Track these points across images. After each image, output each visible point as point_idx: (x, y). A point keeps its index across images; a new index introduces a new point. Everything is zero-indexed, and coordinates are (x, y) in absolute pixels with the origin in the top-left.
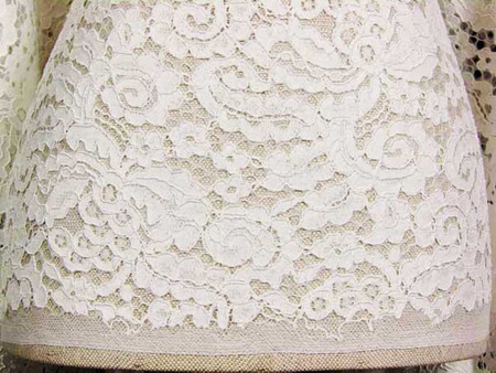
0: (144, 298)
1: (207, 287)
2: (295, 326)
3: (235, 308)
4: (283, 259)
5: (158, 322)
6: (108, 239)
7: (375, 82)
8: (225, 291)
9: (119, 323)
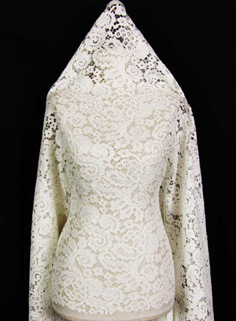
0: (88, 308)
5: (91, 313)
6: (79, 294)
7: (142, 256)
9: (82, 313)
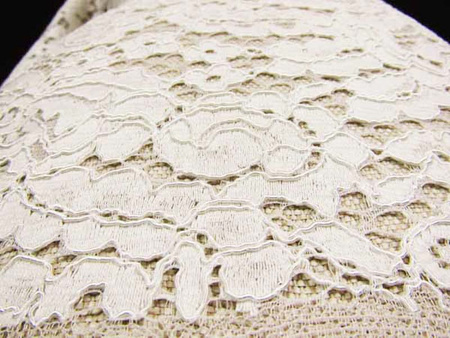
1: (156, 222)
2: (412, 305)
3: (227, 262)
4: (330, 164)
8: (200, 226)
